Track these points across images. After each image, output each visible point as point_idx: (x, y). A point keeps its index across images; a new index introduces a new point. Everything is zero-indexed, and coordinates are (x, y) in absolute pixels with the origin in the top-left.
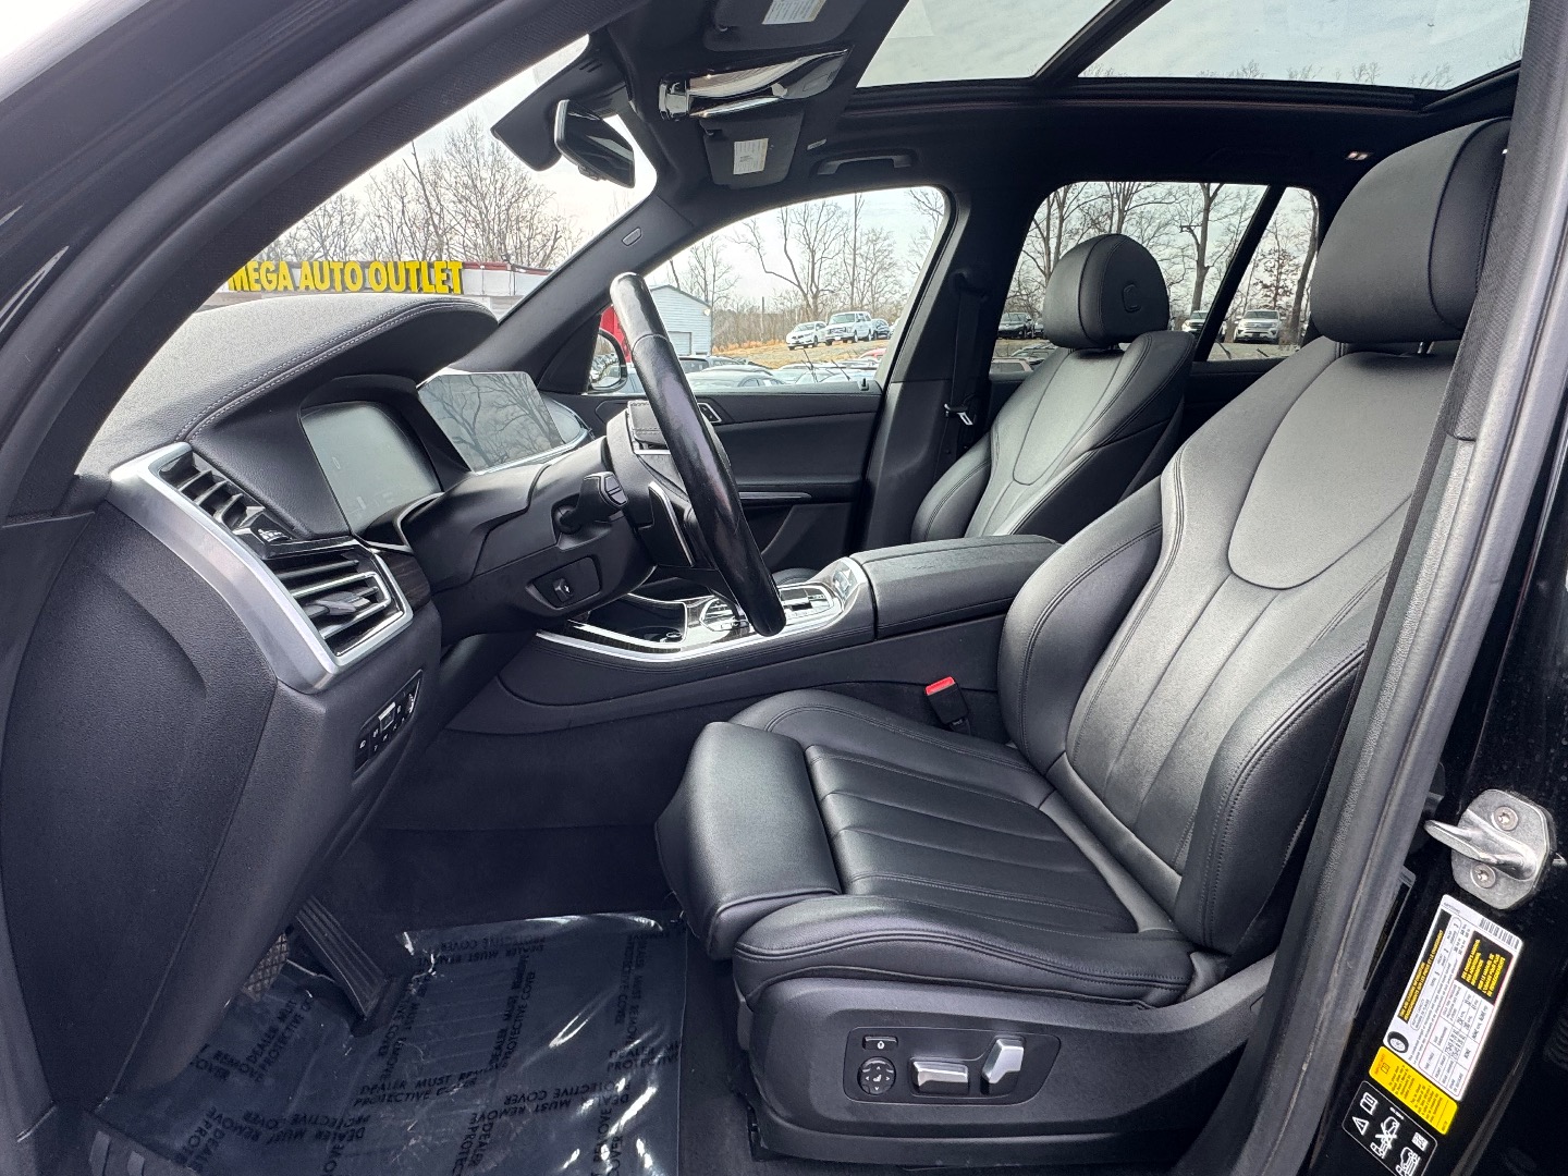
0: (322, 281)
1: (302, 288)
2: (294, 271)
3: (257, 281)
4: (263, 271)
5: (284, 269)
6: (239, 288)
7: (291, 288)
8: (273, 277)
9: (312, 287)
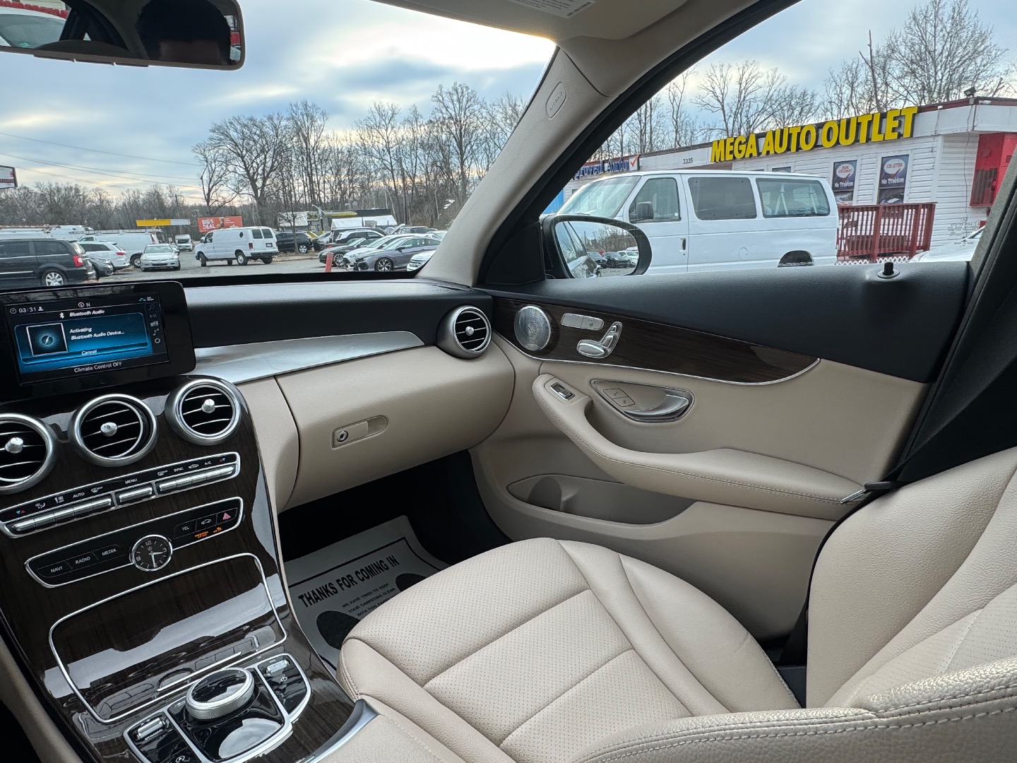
0: (781, 145)
1: (764, 153)
2: (760, 140)
3: (731, 152)
4: (737, 143)
5: (752, 140)
6: (717, 160)
7: (755, 154)
8: (743, 147)
9: (772, 152)
